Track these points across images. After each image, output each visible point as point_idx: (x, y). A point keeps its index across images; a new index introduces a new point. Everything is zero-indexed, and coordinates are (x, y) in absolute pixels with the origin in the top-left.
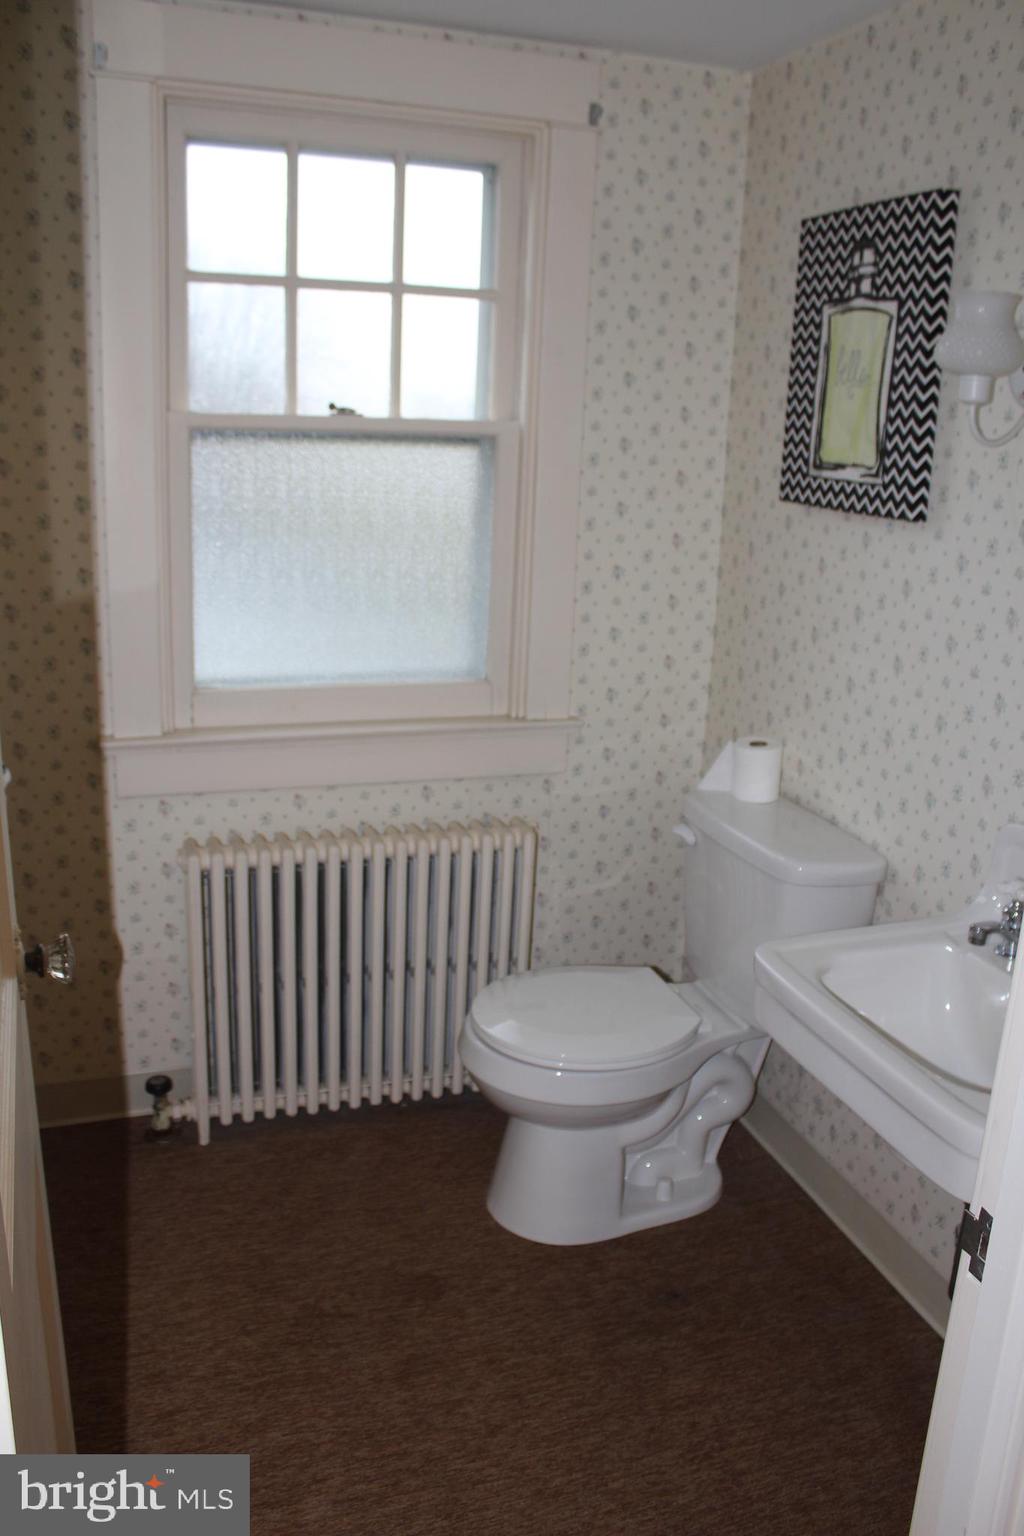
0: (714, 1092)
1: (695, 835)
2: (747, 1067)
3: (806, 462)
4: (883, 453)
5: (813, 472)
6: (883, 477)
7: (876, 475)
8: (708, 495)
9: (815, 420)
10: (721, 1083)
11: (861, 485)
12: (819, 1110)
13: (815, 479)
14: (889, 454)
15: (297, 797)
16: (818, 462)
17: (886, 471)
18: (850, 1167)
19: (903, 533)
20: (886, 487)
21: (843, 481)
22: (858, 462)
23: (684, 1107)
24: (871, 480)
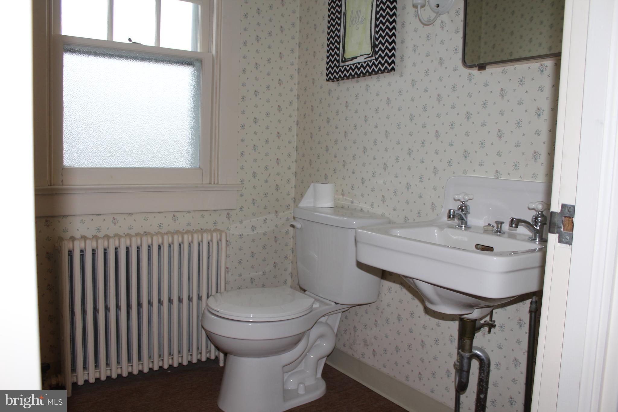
0: (318, 342)
1: (301, 224)
2: (332, 329)
3: (338, 61)
4: (374, 46)
5: (341, 64)
6: (375, 55)
7: (372, 56)
8: (291, 90)
9: (341, 44)
10: (321, 336)
11: (365, 62)
12: (366, 345)
13: (343, 67)
14: (377, 46)
15: (114, 219)
16: (344, 60)
17: (377, 53)
18: (384, 366)
19: (385, 79)
20: (376, 59)
21: (356, 63)
22: (362, 54)
23: (308, 348)
24: (369, 59)
